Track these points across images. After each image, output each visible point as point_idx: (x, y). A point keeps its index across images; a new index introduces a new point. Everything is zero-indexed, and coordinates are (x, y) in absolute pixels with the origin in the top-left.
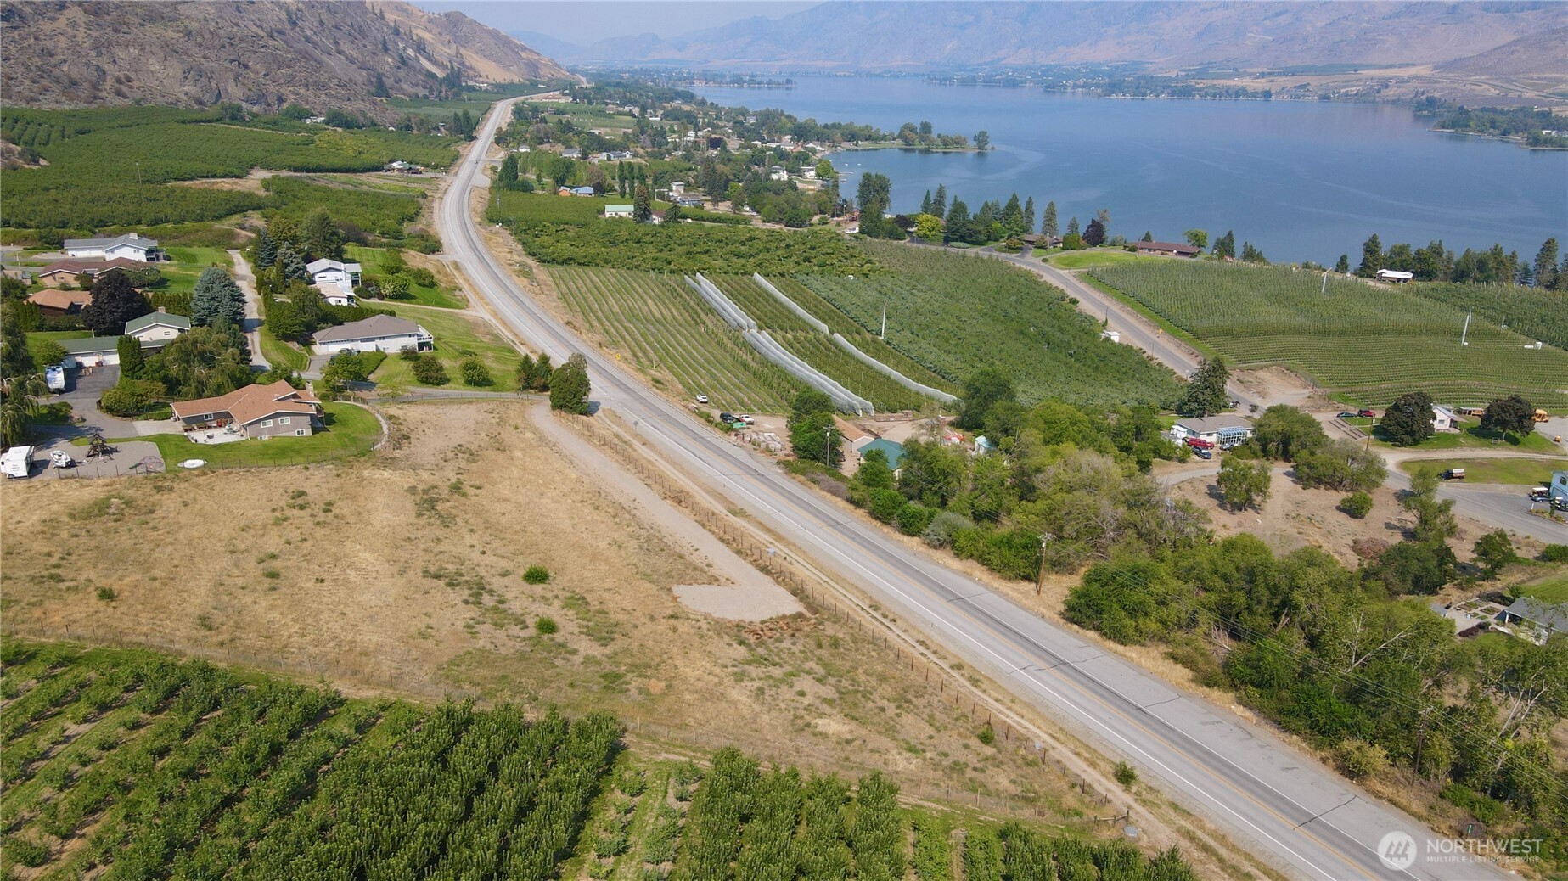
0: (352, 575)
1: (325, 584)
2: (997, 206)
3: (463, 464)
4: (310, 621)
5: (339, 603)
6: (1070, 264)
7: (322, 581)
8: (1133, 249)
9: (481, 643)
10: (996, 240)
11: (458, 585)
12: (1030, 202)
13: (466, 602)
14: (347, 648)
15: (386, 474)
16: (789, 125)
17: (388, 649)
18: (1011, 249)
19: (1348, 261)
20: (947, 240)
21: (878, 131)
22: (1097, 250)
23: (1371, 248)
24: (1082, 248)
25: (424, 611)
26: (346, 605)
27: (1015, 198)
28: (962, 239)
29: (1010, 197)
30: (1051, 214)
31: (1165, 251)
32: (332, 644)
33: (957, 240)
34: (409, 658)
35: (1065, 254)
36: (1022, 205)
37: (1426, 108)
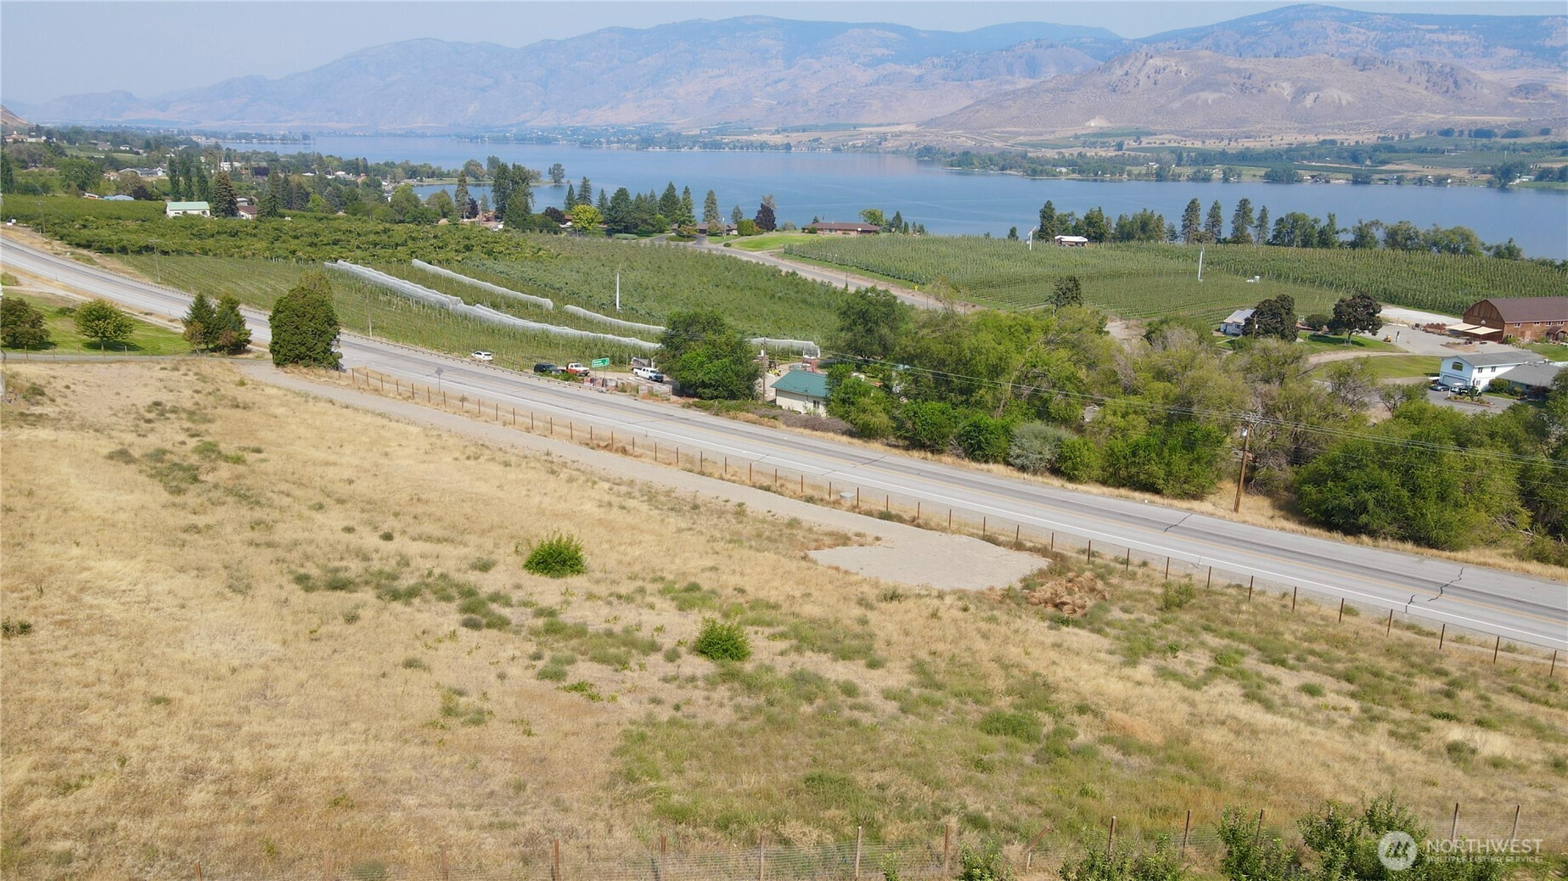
0: (112, 607)
1: (41, 635)
2: (653, 196)
3: (187, 425)
4: (61, 738)
5: (122, 678)
6: (758, 246)
7: (25, 629)
8: (813, 231)
9: (632, 708)
10: (662, 231)
11: (412, 593)
12: (687, 191)
13: (468, 624)
14: (262, 798)
15: (44, 433)
16: (336, 163)
17: (404, 771)
18: (681, 236)
19: (1018, 234)
20: (610, 233)
21: (439, 168)
22: (773, 234)
23: (1047, 214)
24: (758, 233)
25: (400, 654)
26: (150, 676)
27: (671, 187)
28: (626, 230)
29: (667, 186)
30: (711, 203)
31: (845, 231)
32: (198, 796)
33: (620, 232)
34: (495, 785)
35: (745, 239)
36: (679, 194)
37: (926, 155)
